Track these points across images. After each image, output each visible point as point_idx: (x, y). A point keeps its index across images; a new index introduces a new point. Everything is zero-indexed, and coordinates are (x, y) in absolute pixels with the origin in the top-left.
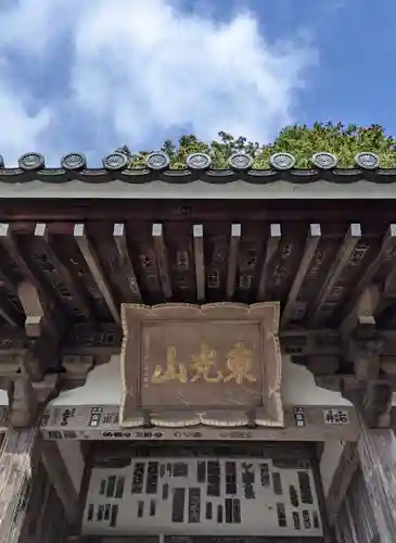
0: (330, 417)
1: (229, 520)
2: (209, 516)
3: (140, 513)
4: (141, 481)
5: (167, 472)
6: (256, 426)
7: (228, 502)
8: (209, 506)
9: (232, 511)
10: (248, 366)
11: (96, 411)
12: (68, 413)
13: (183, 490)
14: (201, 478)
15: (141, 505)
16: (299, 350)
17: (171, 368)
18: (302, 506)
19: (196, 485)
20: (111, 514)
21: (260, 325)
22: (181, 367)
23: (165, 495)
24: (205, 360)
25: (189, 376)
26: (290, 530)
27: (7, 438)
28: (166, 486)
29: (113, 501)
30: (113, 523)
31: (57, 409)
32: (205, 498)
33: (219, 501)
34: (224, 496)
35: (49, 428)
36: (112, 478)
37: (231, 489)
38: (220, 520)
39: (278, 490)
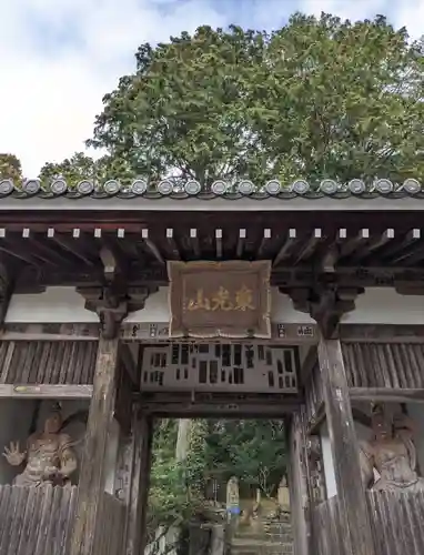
0: (301, 331)
1: (236, 382)
2: (223, 379)
3: (178, 377)
4: (177, 357)
5: (195, 350)
6: (254, 338)
7: (235, 370)
8: (223, 373)
9: (238, 376)
10: (250, 299)
11: (153, 326)
12: (135, 328)
13: (205, 362)
14: (218, 354)
15: (178, 371)
16: (285, 283)
17: (200, 301)
18: (285, 373)
19: (214, 358)
20: (159, 377)
21: (258, 273)
22: (207, 300)
23: (194, 366)
24: (222, 296)
25: (212, 306)
26: (276, 389)
27: (101, 344)
28: (194, 360)
29: (159, 369)
30: (161, 384)
31: (129, 324)
32: (220, 367)
33: (229, 370)
34: (233, 366)
35: (125, 337)
36: (158, 355)
37: (238, 361)
38: (230, 382)
39: (269, 363)
